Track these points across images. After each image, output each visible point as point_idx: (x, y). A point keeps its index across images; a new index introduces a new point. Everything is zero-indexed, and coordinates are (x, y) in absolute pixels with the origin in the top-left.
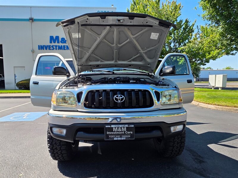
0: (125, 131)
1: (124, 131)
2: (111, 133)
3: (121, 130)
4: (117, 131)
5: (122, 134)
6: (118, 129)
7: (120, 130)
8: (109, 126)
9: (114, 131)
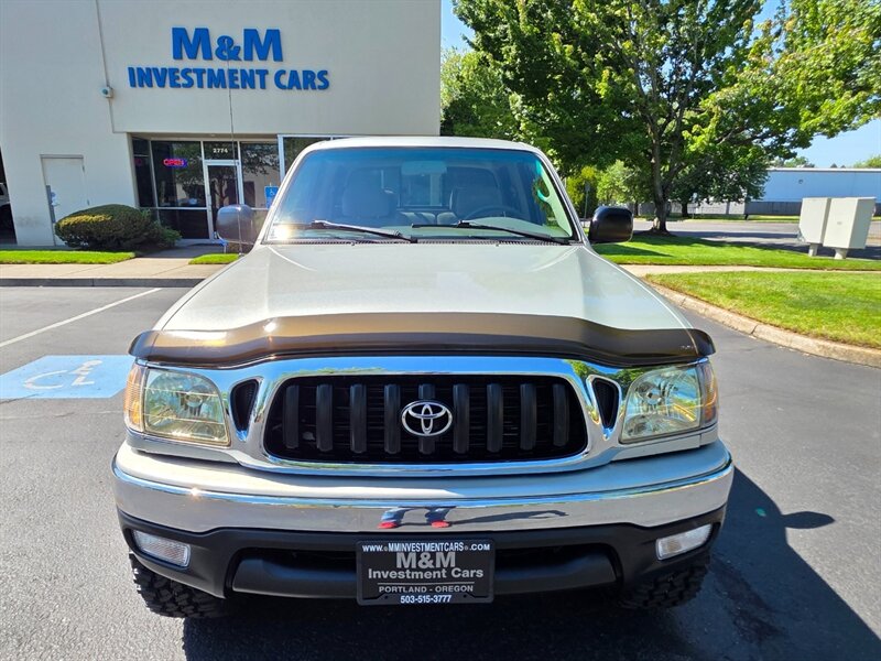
0: (449, 569)
1: (446, 565)
2: (385, 577)
3: (434, 564)
4: (414, 566)
5: (437, 580)
6: (418, 559)
7: (430, 565)
8: (379, 548)
9: (399, 566)
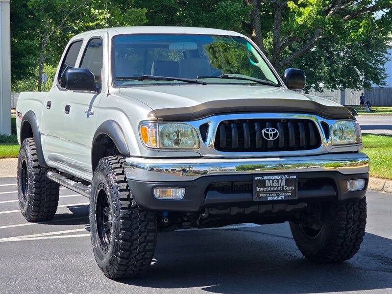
0: (283, 186)
2: (262, 190)
3: (278, 184)
4: (272, 185)
5: (279, 191)
6: (273, 182)
8: (261, 178)
9: (267, 186)
